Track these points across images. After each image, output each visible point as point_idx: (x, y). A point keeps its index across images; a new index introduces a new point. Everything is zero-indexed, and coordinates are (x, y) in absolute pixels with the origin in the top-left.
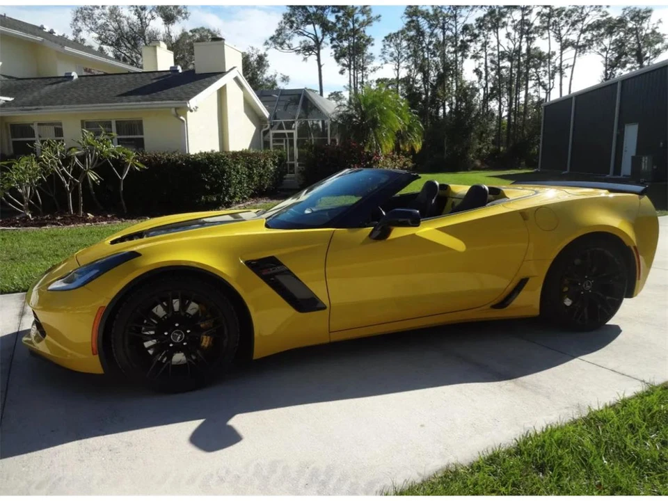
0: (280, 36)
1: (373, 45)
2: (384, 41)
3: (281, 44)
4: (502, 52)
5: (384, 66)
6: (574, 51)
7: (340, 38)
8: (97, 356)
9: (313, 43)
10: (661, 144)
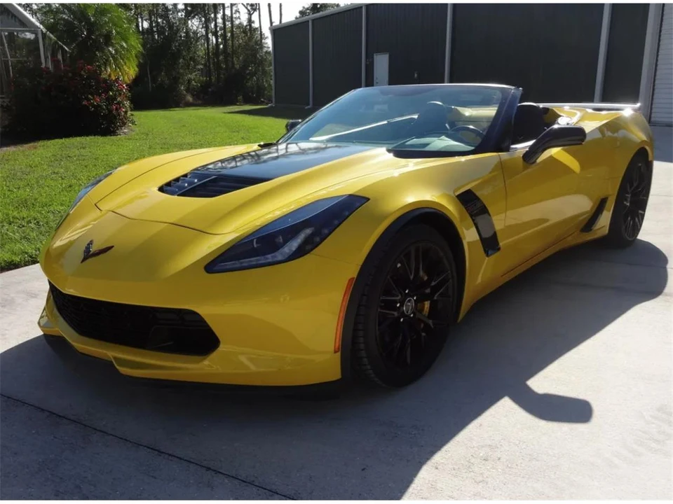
8: (339, 354)
10: (416, 75)
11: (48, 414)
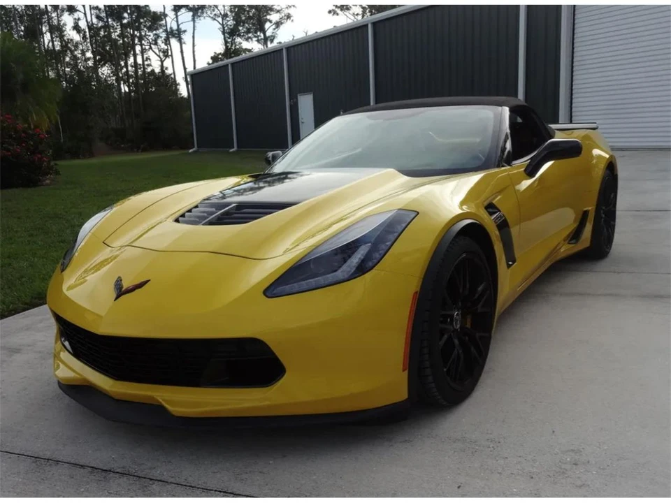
8: (407, 372)
11: (89, 469)
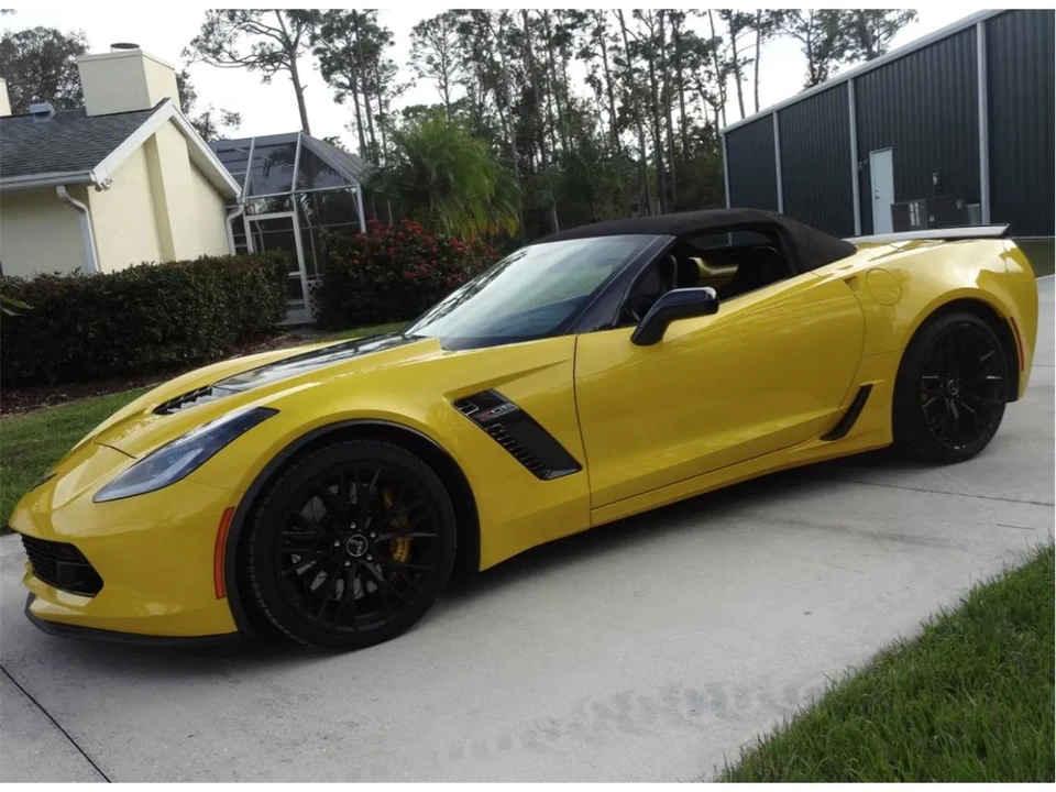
0: (211, 37)
1: (392, 43)
2: (412, 35)
3: (216, 52)
4: (632, 43)
5: (418, 81)
6: (755, 33)
7: (328, 34)
8: (225, 601)
9: (279, 47)
